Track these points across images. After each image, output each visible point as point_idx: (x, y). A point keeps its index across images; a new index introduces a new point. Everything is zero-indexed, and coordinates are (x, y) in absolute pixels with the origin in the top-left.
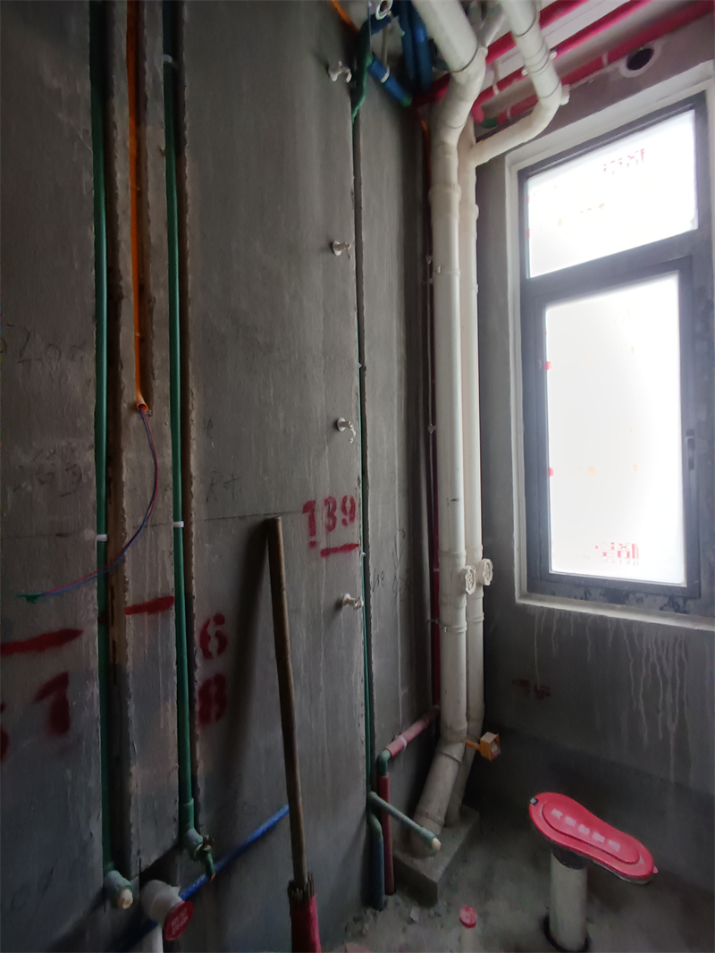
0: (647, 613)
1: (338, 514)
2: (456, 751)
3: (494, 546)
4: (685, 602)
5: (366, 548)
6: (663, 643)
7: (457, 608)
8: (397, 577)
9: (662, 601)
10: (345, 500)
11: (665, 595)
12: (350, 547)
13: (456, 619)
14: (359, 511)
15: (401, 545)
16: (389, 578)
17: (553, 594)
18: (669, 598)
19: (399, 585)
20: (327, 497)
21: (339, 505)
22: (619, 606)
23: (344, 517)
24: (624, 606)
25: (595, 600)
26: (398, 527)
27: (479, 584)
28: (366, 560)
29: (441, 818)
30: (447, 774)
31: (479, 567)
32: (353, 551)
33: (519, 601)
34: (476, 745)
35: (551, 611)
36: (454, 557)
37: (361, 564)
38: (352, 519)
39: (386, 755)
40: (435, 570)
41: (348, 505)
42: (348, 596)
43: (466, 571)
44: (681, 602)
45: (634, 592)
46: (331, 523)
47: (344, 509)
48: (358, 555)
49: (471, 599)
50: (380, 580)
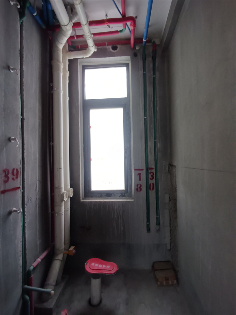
0: (116, 199)
1: (10, 176)
2: (60, 257)
3: (74, 184)
4: (125, 194)
5: (23, 188)
6: (120, 206)
7: (61, 206)
8: (37, 198)
9: (120, 195)
10: (14, 170)
11: (120, 193)
13: (60, 210)
14: (20, 174)
15: (39, 187)
16: (33, 199)
17: (92, 197)
18: (121, 194)
19: (38, 201)
20: (4, 169)
21: (11, 172)
22: (110, 198)
23: (13, 177)
24: (111, 198)
25: (103, 197)
26: (38, 179)
27: (68, 197)
28: (23, 194)
29: (54, 283)
30: (57, 266)
31: (69, 191)
32: (17, 190)
33: (82, 201)
34: (67, 252)
35: (91, 202)
36: (59, 188)
37: (21, 195)
38: (17, 177)
39: (32, 268)
40: (53, 194)
41: (15, 172)
42: (15, 209)
43: (64, 193)
44: (124, 195)
45: (113, 193)
46: (6, 179)
47: (13, 174)
48: (20, 192)
49: (66, 202)
50: (30, 200)
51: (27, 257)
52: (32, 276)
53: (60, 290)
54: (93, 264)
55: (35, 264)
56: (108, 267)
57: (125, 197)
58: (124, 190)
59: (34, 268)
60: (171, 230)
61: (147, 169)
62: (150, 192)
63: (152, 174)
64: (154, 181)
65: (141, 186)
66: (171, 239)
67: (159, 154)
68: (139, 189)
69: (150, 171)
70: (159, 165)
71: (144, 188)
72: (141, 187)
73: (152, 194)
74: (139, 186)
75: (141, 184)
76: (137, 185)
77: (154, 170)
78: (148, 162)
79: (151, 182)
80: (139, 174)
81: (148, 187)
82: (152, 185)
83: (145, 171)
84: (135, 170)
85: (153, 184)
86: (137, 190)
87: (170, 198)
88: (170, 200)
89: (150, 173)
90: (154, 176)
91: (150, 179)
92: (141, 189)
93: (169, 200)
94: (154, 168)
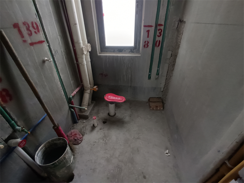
0: (126, 54)
1: (32, 29)
2: (88, 91)
3: (90, 40)
5: (48, 42)
6: (129, 60)
7: (82, 58)
8: (62, 51)
9: (129, 50)
10: (32, 23)
12: (41, 42)
13: (83, 61)
14: (40, 28)
15: (61, 41)
16: (59, 52)
17: (107, 52)
18: (131, 49)
19: (64, 53)
20: (23, 22)
21: (30, 25)
22: (121, 53)
23: (35, 30)
25: (116, 52)
26: (58, 34)
27: (88, 51)
28: (49, 46)
29: (87, 105)
30: (87, 96)
31: (87, 46)
32: (43, 43)
33: (99, 55)
34: (93, 89)
35: (106, 56)
36: (79, 43)
37: (48, 48)
38: (39, 31)
39: (71, 96)
40: (74, 48)
41: (35, 25)
42: (46, 58)
43: (83, 47)
46: (30, 33)
47: (33, 27)
48: (45, 45)
49: (86, 55)
50: (57, 52)
51: (66, 90)
52: (72, 100)
53: (91, 108)
54: (109, 97)
55: (73, 94)
56: (119, 99)
57: (133, 52)
58: (134, 46)
59: (73, 97)
61: (157, 25)
62: (156, 48)
63: (160, 31)
64: (160, 39)
65: (148, 42)
68: (146, 45)
69: (158, 28)
70: (168, 21)
71: (150, 45)
72: (148, 44)
73: (157, 50)
74: (147, 43)
75: (149, 41)
76: (145, 42)
77: (163, 26)
78: (158, 18)
79: (158, 39)
80: (148, 31)
81: (155, 44)
82: (158, 41)
83: (154, 28)
84: (145, 26)
85: (160, 41)
86: (144, 46)
87: (171, 54)
88: (171, 56)
89: (159, 30)
90: (162, 33)
91: (158, 36)
92: (148, 46)
94: (163, 24)
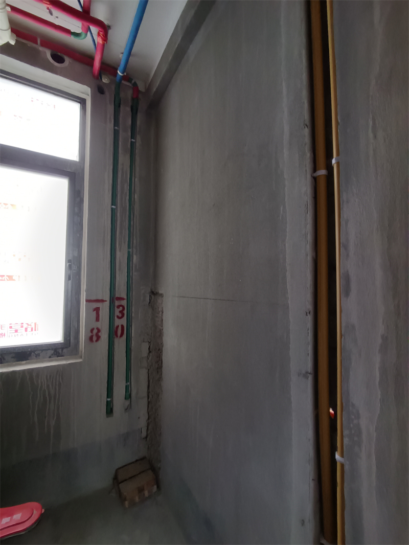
0: (42, 362)
4: (62, 351)
6: (50, 376)
9: (50, 352)
11: (52, 349)
18: (54, 350)
24: (28, 361)
25: (7, 362)
44: (60, 351)
45: (34, 352)
56: (17, 517)
57: (62, 356)
58: (63, 342)
60: (149, 403)
61: (113, 299)
62: (116, 341)
63: (121, 308)
64: (124, 321)
65: (99, 330)
66: (149, 419)
67: (135, 275)
68: (94, 337)
69: (117, 303)
70: (133, 293)
71: (104, 336)
72: (100, 334)
73: (120, 345)
74: (95, 331)
75: (100, 328)
76: (92, 331)
77: (125, 301)
78: (115, 289)
79: (118, 322)
80: (97, 310)
81: (113, 333)
82: (120, 328)
83: (107, 303)
84: (87, 301)
85: (122, 326)
86: (91, 339)
87: (149, 348)
88: (150, 352)
89: (118, 307)
90: (125, 312)
91: (118, 317)
92: (98, 338)
93: (148, 352)
94: (125, 297)
